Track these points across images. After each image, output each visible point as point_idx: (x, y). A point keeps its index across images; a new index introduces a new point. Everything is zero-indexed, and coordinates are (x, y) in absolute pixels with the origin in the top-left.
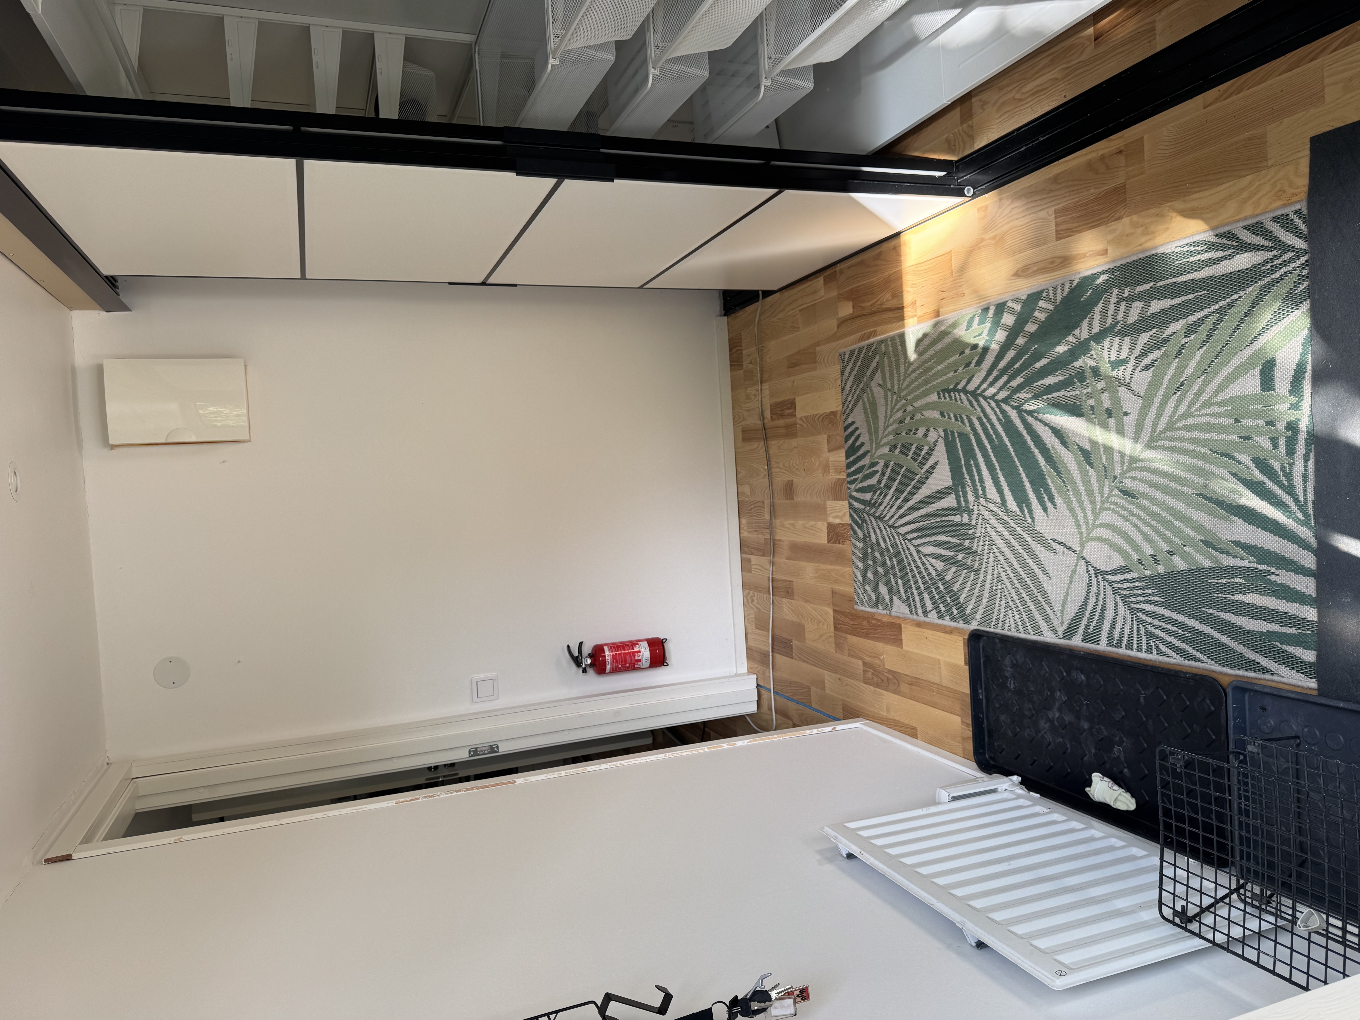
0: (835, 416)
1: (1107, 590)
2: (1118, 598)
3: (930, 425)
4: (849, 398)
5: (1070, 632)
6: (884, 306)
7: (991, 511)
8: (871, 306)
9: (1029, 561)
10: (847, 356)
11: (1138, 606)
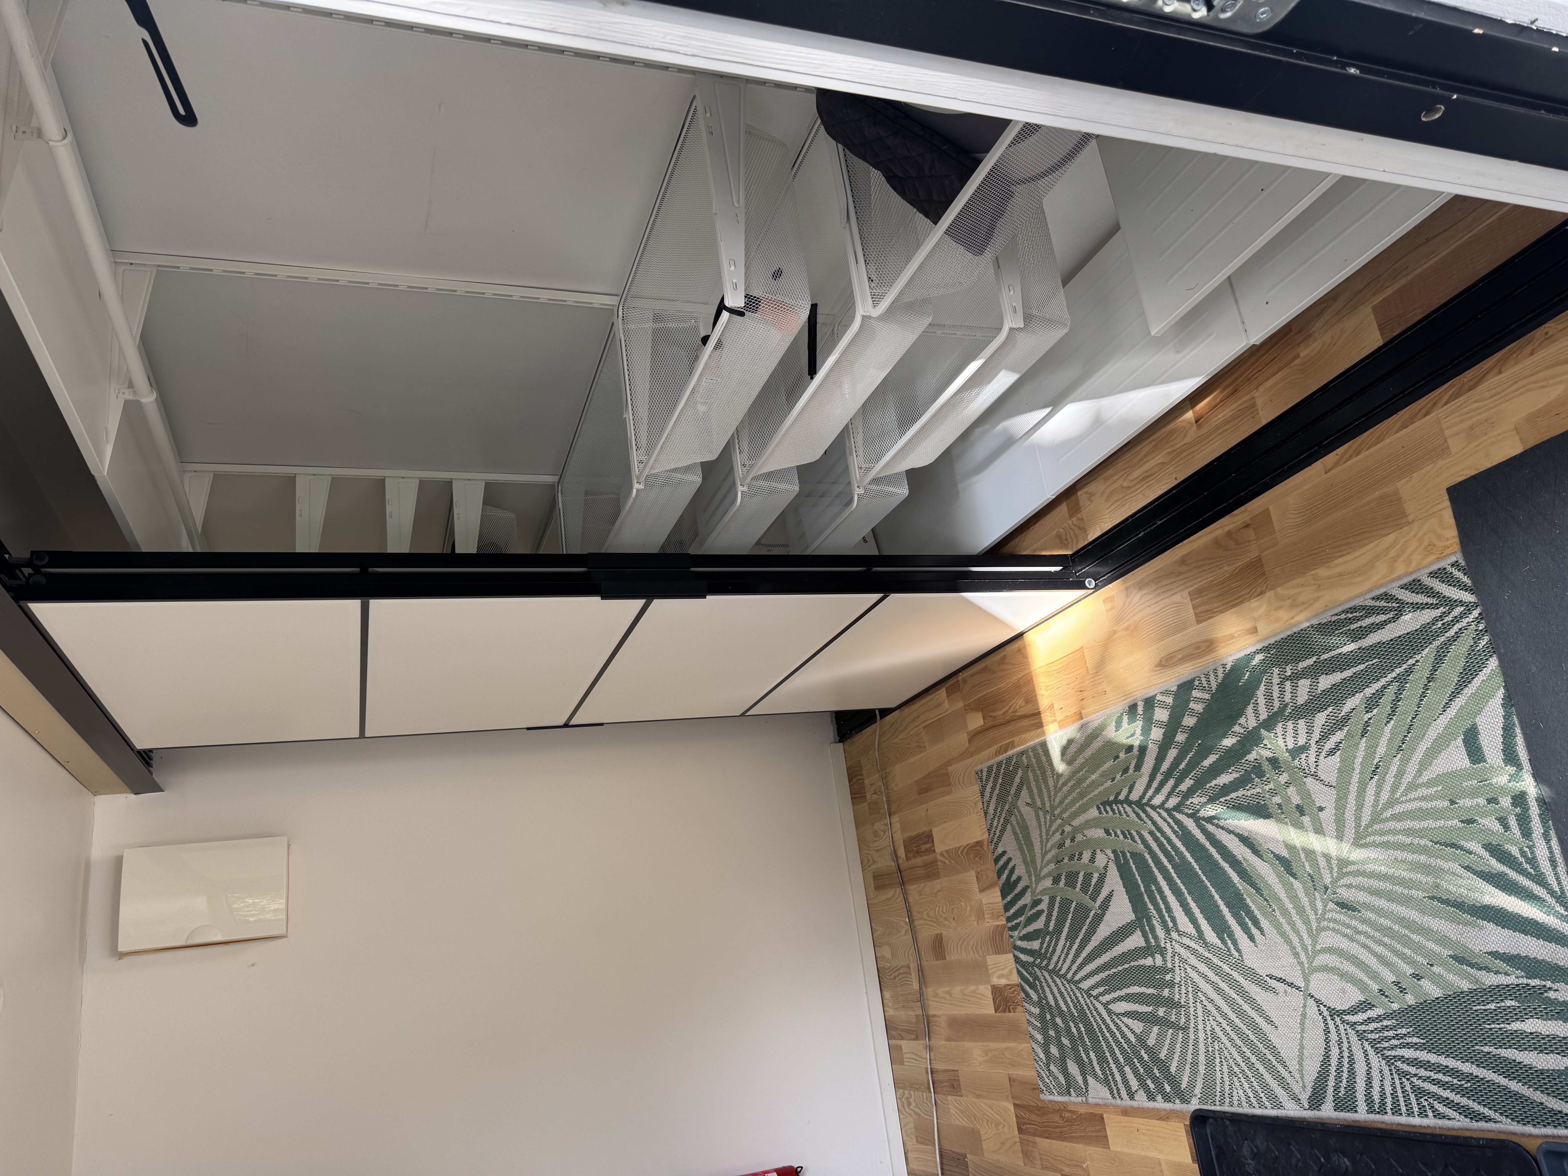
0: (982, 847)
1: (1350, 1036)
2: (1366, 1044)
3: (1095, 846)
4: (995, 823)
5: (1316, 1101)
6: (1018, 714)
7: (1188, 947)
8: (1003, 714)
9: (1246, 1007)
10: (985, 774)
11: (1393, 1053)
